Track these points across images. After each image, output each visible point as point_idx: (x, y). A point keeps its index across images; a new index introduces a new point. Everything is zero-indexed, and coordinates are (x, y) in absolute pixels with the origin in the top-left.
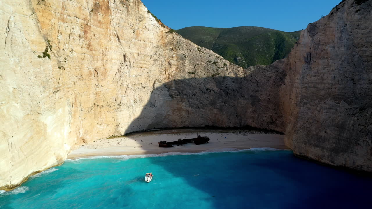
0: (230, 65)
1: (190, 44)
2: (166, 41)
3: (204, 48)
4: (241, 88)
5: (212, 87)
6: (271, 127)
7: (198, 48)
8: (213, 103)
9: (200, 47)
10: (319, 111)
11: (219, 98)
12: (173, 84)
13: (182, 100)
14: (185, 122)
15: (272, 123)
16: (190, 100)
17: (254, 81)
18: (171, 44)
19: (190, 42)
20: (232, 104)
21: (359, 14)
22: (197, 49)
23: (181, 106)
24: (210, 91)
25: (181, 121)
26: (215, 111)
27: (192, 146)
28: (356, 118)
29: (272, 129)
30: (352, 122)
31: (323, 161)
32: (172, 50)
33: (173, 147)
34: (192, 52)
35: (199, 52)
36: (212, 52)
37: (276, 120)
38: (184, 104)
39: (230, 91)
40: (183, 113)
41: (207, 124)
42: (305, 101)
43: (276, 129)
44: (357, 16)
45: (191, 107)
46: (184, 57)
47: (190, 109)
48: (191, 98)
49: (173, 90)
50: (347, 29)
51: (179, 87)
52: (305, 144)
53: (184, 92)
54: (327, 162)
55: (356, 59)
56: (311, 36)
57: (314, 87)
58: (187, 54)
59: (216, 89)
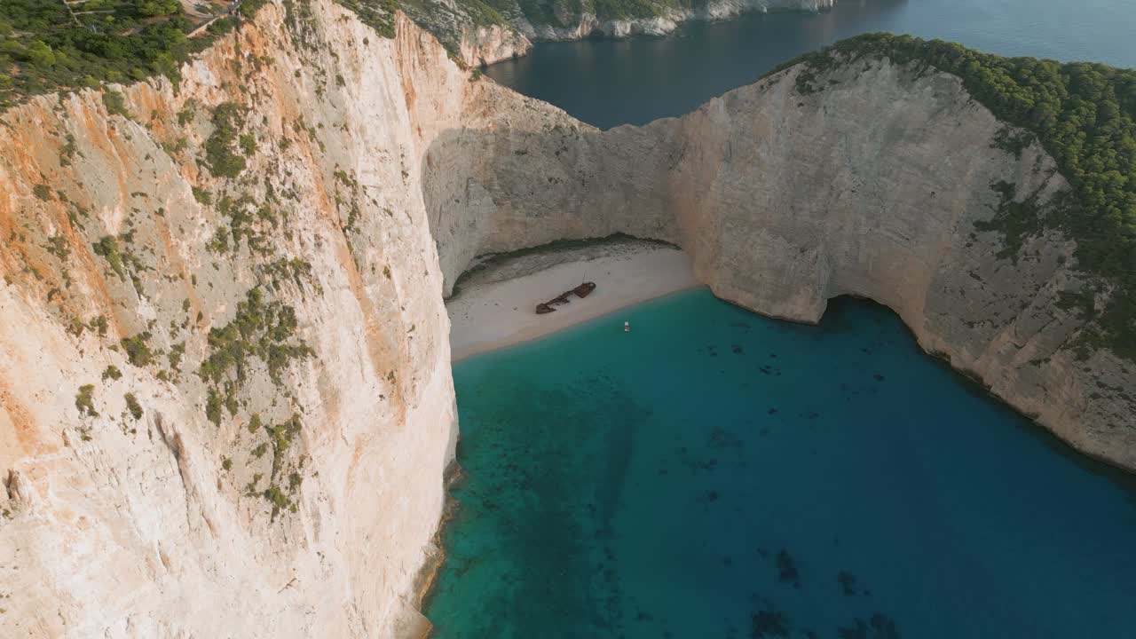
0: (580, 125)
1: (512, 97)
2: (472, 98)
3: (534, 99)
4: (602, 169)
5: (559, 174)
6: (658, 236)
7: (525, 101)
8: (563, 204)
9: (527, 99)
10: (752, 246)
11: (572, 194)
12: (495, 179)
13: (514, 207)
14: (521, 242)
15: (660, 229)
16: (526, 203)
17: (624, 155)
18: (481, 103)
19: (510, 91)
20: (592, 201)
21: (801, 111)
22: (523, 104)
23: (512, 217)
24: (556, 182)
25: (514, 240)
26: (568, 216)
27: (576, 302)
28: (797, 263)
29: (661, 239)
30: (793, 267)
31: (757, 310)
32: (484, 114)
33: (553, 310)
34: (518, 112)
35: (528, 110)
36: (549, 106)
37: (665, 225)
38: (517, 212)
39: (586, 178)
40: (518, 228)
41: (554, 239)
42: (729, 225)
43: (666, 239)
44: (799, 113)
45: (528, 215)
46: (505, 124)
47: (528, 219)
48: (527, 200)
49: (496, 190)
50: (785, 127)
51: (505, 182)
52: (733, 287)
53: (515, 192)
54: (761, 311)
55: (796, 178)
56: (731, 115)
57: (741, 206)
58: (510, 118)
59: (565, 177)
